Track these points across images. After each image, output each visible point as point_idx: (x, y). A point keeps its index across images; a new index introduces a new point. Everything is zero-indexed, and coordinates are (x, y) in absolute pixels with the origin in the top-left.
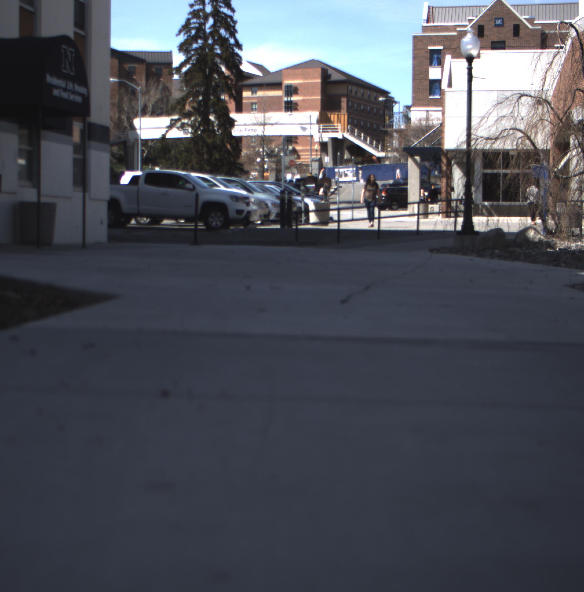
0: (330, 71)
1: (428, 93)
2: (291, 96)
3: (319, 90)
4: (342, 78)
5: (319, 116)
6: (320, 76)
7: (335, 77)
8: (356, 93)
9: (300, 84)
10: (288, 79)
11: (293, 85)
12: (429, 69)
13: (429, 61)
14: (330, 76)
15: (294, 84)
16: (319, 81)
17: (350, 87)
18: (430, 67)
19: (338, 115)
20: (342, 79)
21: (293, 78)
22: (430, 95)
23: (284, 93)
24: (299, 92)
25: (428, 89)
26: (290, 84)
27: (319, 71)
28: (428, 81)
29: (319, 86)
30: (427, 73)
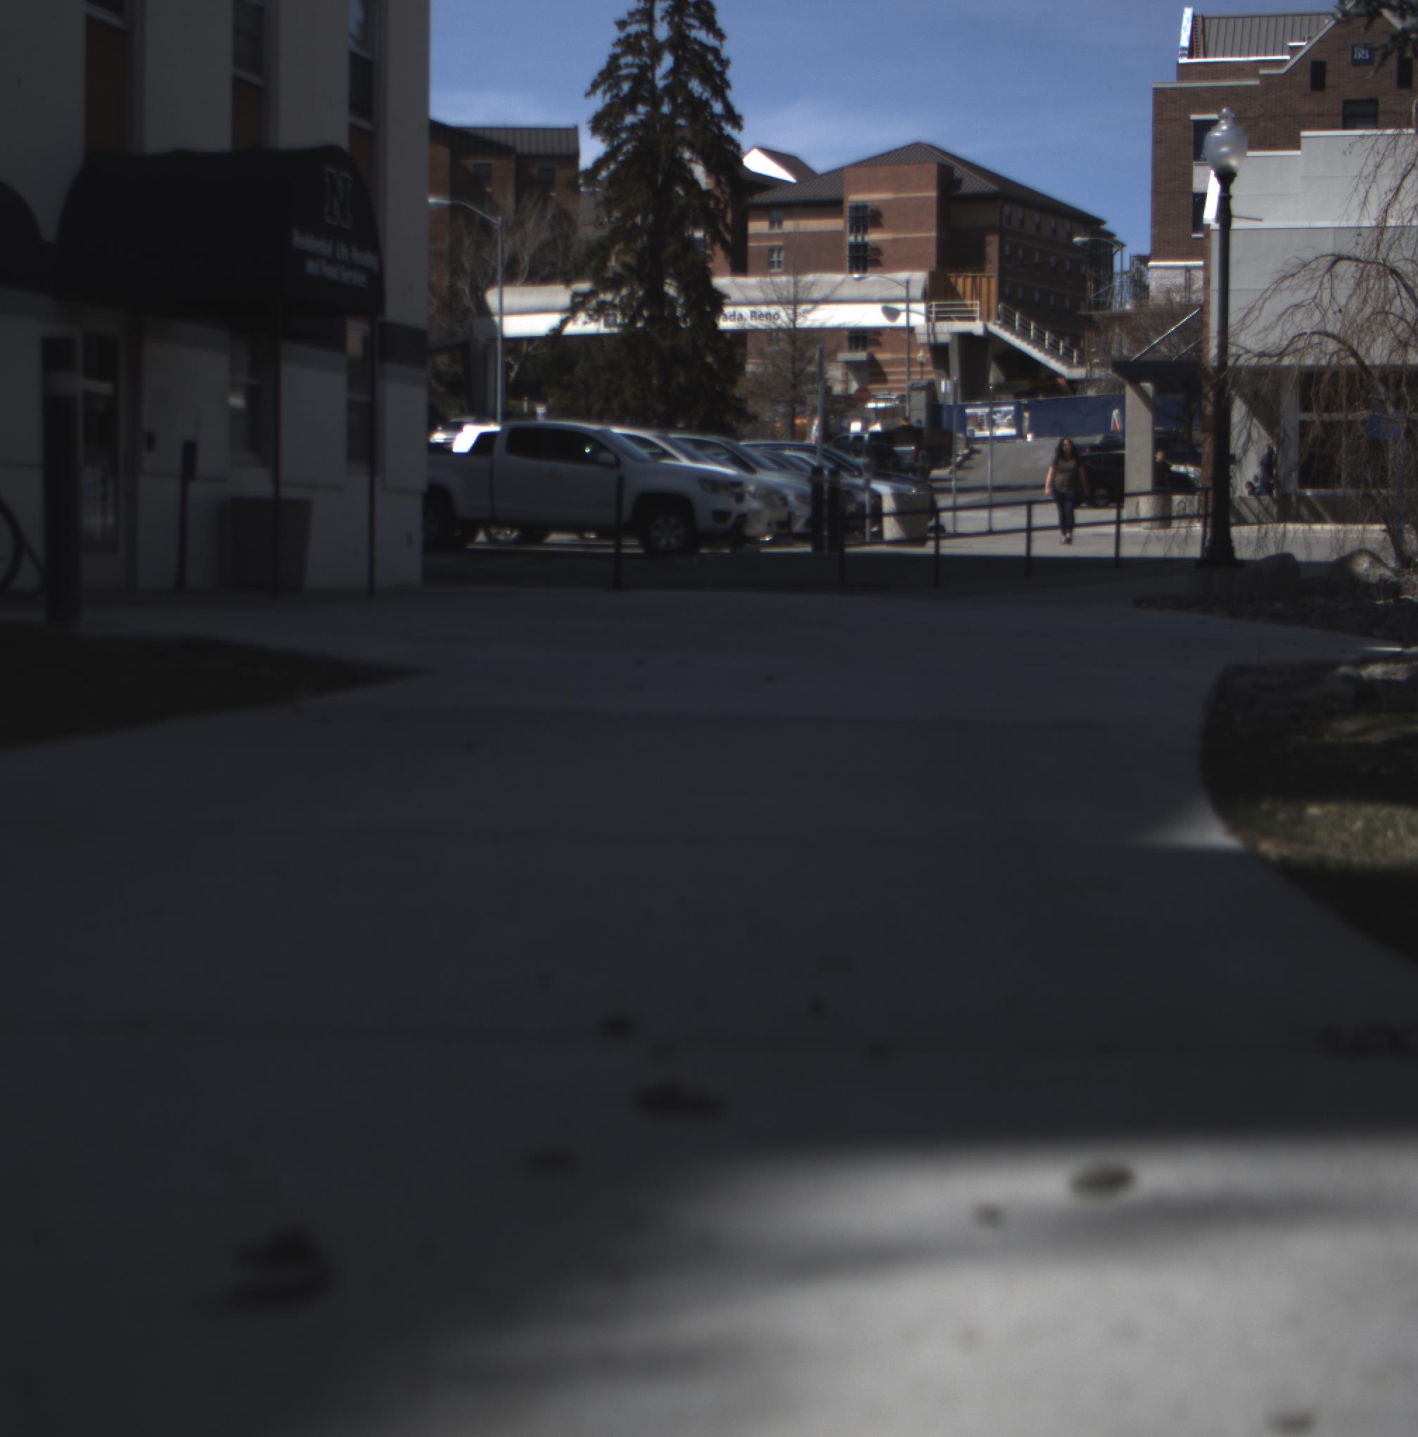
0: (959, 172)
1: (1190, 224)
2: (865, 231)
3: (933, 220)
4: (990, 187)
5: (927, 282)
6: (934, 183)
7: (972, 184)
8: (1022, 222)
9: (887, 203)
10: (858, 191)
11: (869, 204)
12: (1191, 168)
13: (1191, 148)
14: (957, 183)
15: (873, 201)
16: (933, 194)
17: (1007, 208)
18: (1194, 162)
19: (974, 278)
20: (987, 190)
21: (870, 190)
23: (848, 225)
24: (883, 221)
25: (1191, 215)
26: (863, 202)
27: (933, 170)
28: (1191, 197)
29: (933, 208)
30: (1188, 177)
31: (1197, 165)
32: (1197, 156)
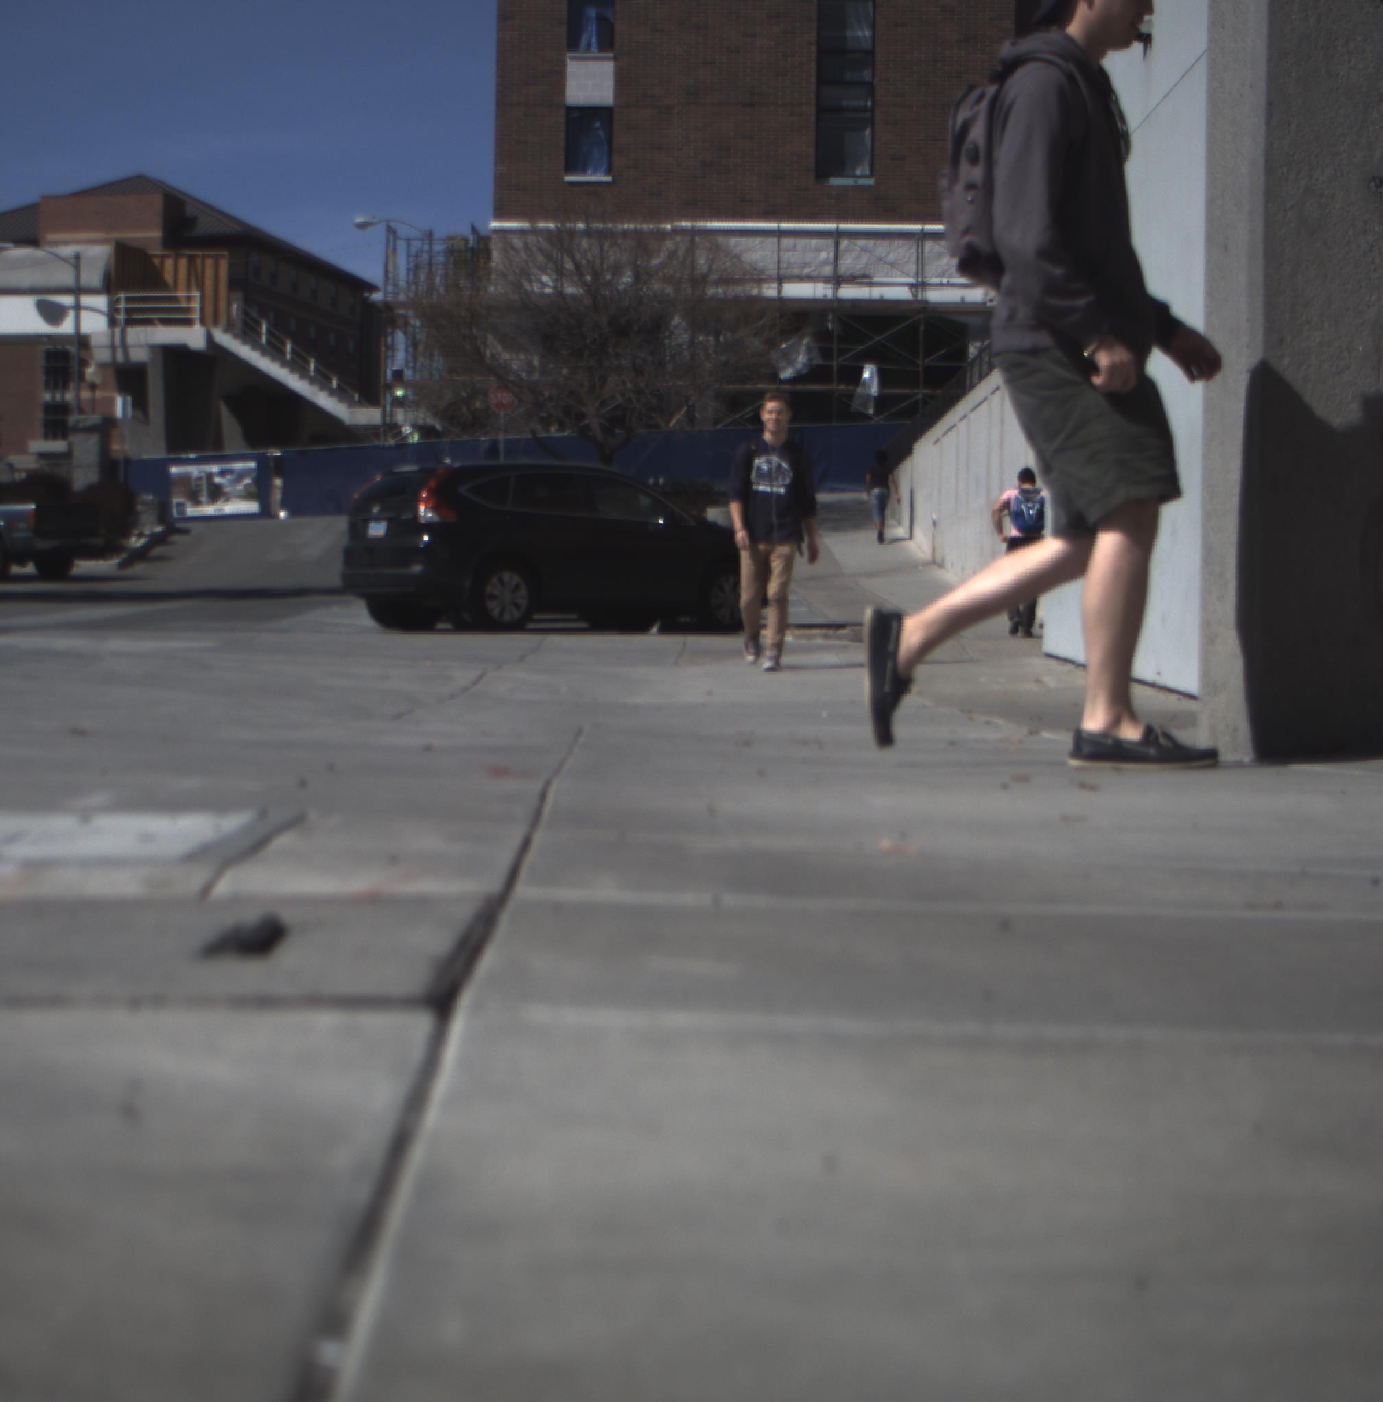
0: (193, 211)
1: (562, 159)
5: (112, 261)
6: (159, 221)
7: (211, 225)
8: (274, 278)
12: (564, 65)
13: (563, 30)
14: (192, 222)
16: (156, 234)
18: (569, 55)
19: (191, 259)
20: (230, 233)
22: (570, 168)
25: (562, 143)
28: (563, 112)
30: (558, 78)
31: (573, 59)
32: (573, 44)
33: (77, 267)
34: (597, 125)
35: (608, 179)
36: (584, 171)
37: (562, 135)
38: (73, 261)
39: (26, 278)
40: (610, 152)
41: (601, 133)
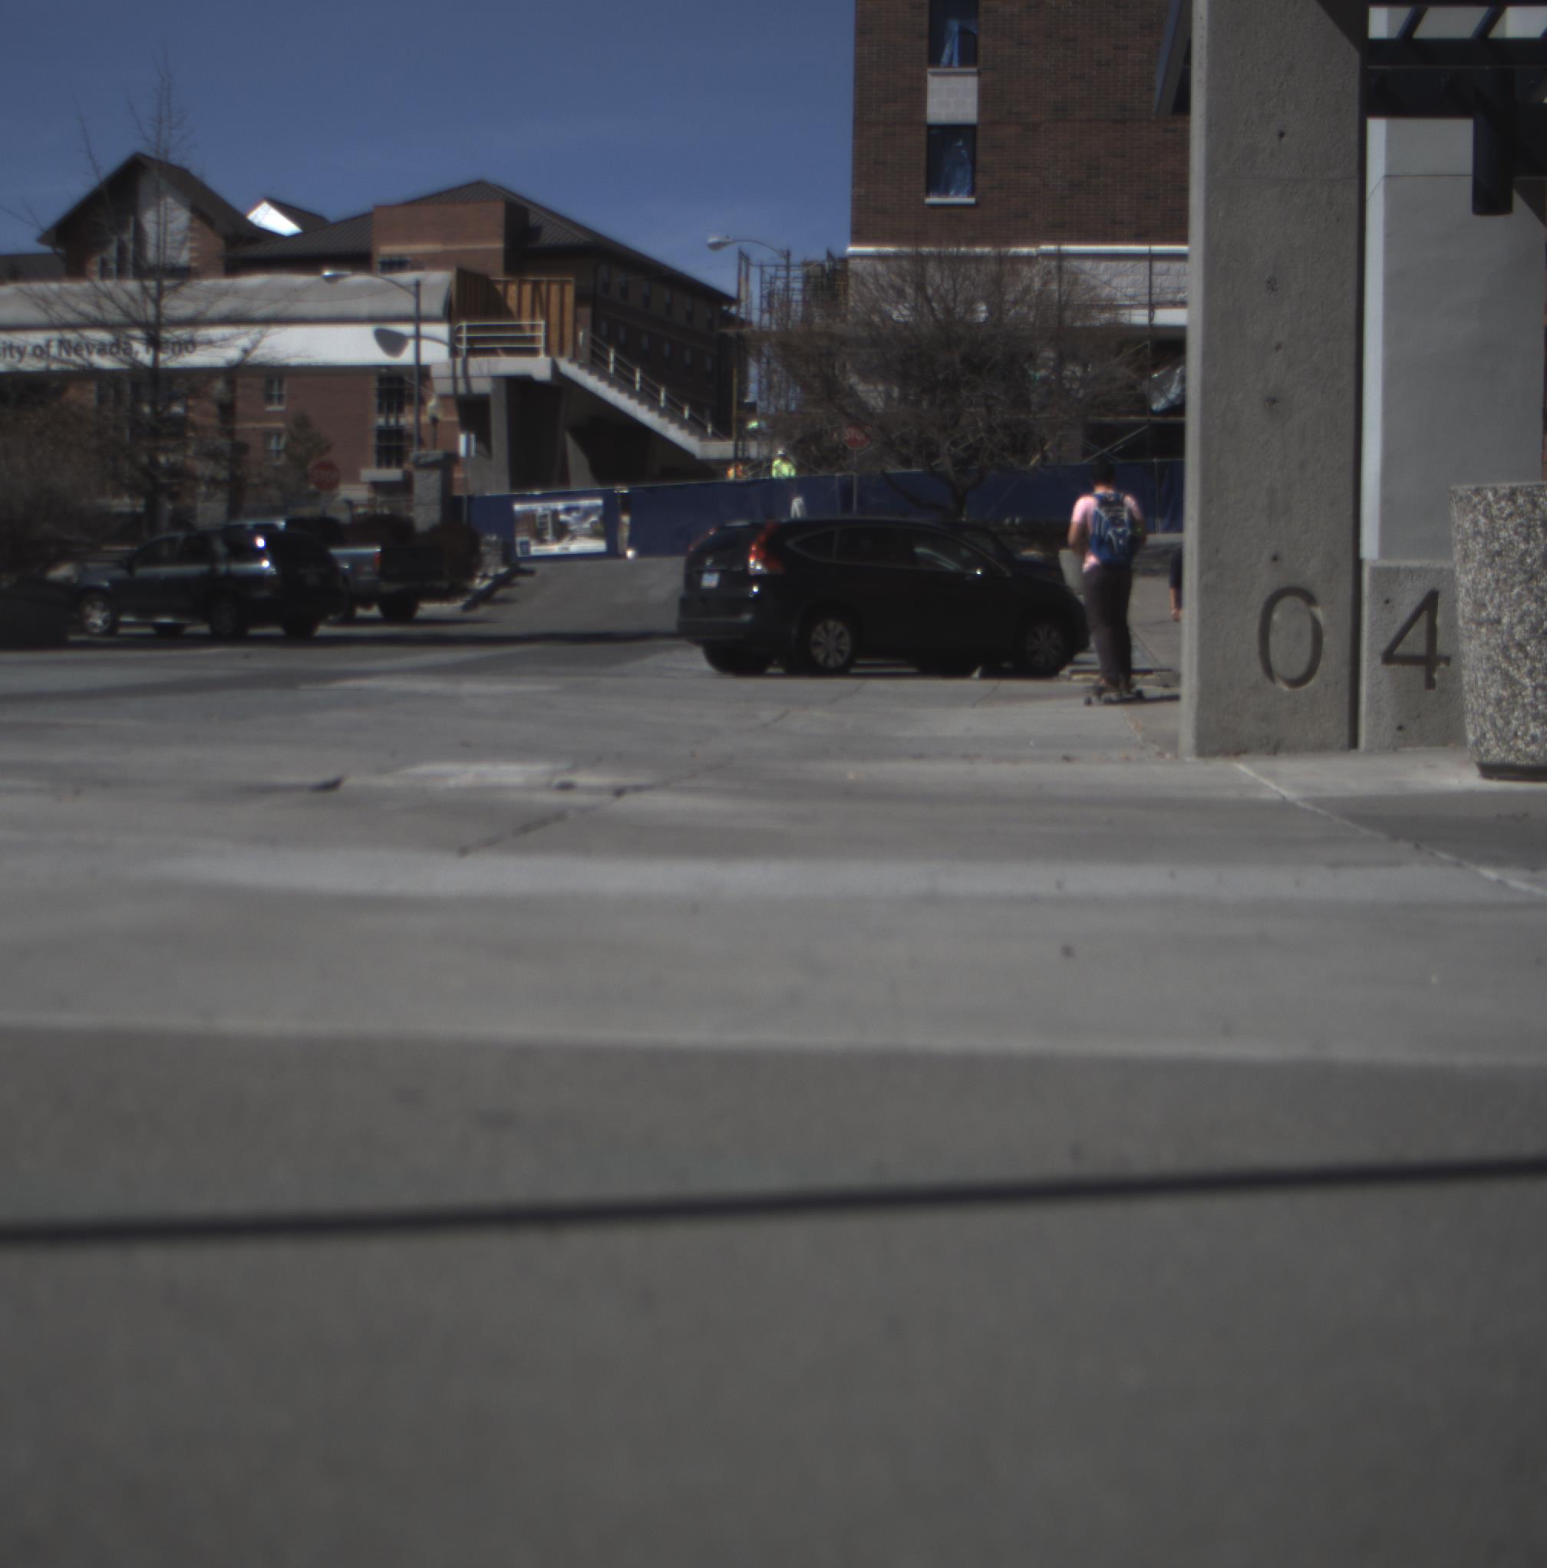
1: (923, 180)
5: (454, 286)
6: (500, 233)
8: (625, 292)
12: (924, 81)
13: (924, 44)
14: (534, 232)
16: (497, 246)
18: (930, 70)
19: (536, 286)
22: (931, 188)
25: (923, 163)
28: (924, 130)
30: (918, 95)
31: (935, 74)
32: (934, 59)
33: (417, 296)
34: (960, 143)
35: (971, 200)
36: (945, 192)
37: (924, 155)
38: (413, 289)
39: (364, 307)
40: (974, 171)
41: (963, 152)
